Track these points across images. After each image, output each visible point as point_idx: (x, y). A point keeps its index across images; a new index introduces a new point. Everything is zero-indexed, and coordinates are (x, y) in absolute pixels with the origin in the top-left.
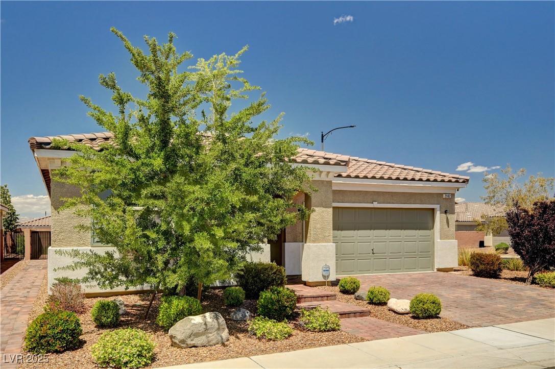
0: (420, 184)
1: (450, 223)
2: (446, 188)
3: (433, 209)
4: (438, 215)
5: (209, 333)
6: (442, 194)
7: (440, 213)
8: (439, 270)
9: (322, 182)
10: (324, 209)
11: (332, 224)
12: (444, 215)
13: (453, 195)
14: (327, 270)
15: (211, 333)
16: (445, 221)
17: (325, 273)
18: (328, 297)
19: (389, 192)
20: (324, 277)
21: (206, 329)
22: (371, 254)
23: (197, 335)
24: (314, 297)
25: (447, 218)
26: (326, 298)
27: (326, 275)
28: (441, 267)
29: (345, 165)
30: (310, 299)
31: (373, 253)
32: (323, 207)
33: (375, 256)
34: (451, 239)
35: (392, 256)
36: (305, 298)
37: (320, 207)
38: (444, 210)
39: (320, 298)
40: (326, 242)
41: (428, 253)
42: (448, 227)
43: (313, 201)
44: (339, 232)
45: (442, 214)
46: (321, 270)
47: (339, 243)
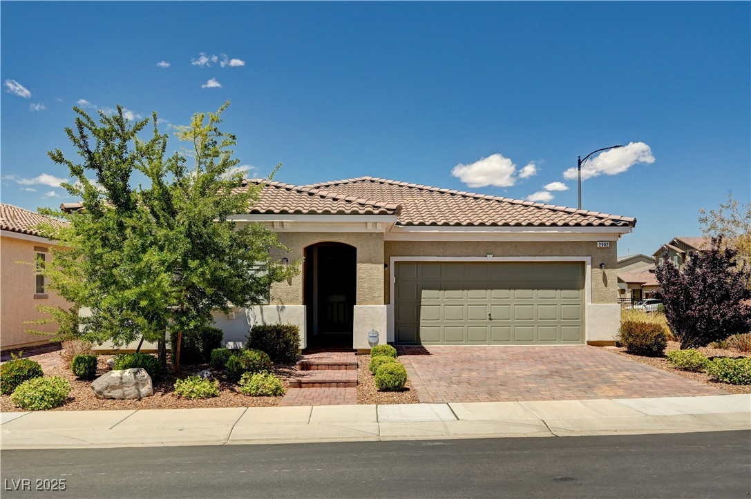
0: (554, 231)
1: (609, 281)
2: (601, 234)
3: (583, 263)
4: (588, 268)
5: (126, 387)
6: (595, 243)
7: (593, 268)
8: (590, 343)
9: (371, 234)
10: (373, 265)
11: (383, 282)
12: (599, 270)
13: (614, 243)
14: (376, 335)
15: (128, 387)
16: (601, 277)
17: (371, 340)
18: (346, 365)
19: (510, 242)
20: (371, 344)
21: (122, 383)
22: (488, 320)
23: (113, 388)
25: (604, 274)
27: (373, 342)
28: (592, 339)
29: (393, 214)
30: (324, 367)
31: (491, 319)
32: (372, 263)
33: (496, 323)
34: (610, 302)
35: (519, 323)
37: (368, 263)
38: (597, 264)
40: (375, 304)
41: (577, 321)
42: (606, 286)
43: (359, 255)
44: (442, 292)
45: (596, 269)
46: (367, 336)
47: (442, 305)
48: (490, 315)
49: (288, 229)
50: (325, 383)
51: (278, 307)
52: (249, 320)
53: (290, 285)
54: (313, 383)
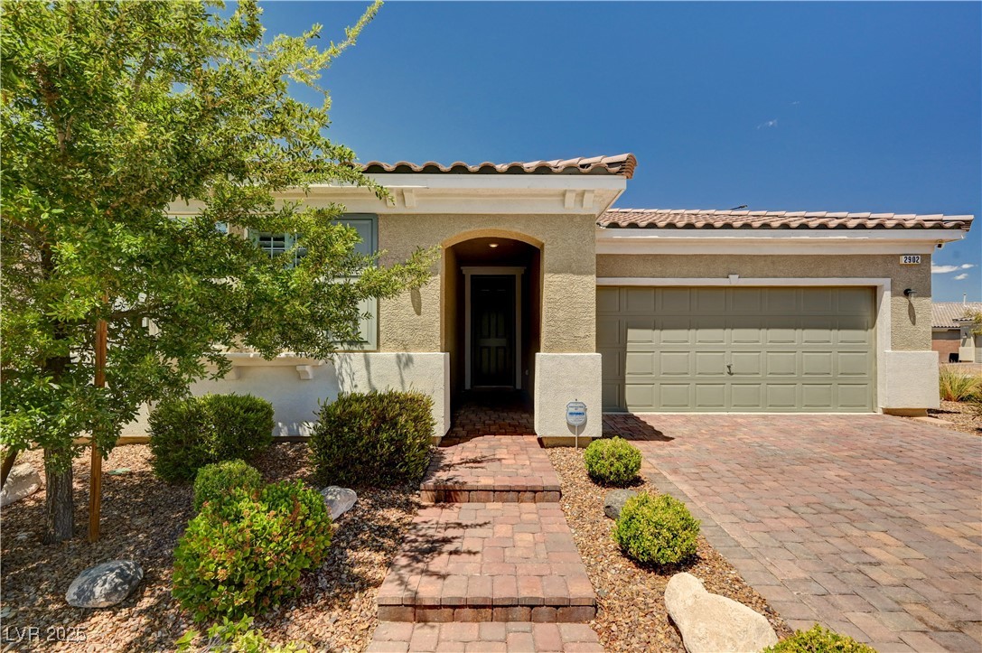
0: (842, 236)
1: (918, 316)
2: (908, 243)
3: (874, 290)
4: (886, 299)
6: (896, 257)
7: (893, 295)
8: (888, 412)
9: (571, 217)
10: (576, 277)
11: (594, 309)
12: (904, 300)
13: (927, 257)
14: (580, 412)
16: (905, 311)
17: (572, 420)
18: (535, 492)
19: (765, 256)
20: (571, 427)
22: (726, 375)
24: (494, 491)
25: (911, 305)
26: (529, 495)
27: (577, 423)
28: (893, 406)
29: (619, 172)
31: (730, 373)
32: (573, 273)
33: (738, 379)
34: (921, 348)
35: (774, 379)
36: (469, 491)
37: (566, 272)
38: (902, 289)
39: (512, 495)
40: (579, 351)
41: (861, 377)
42: (914, 323)
43: (547, 259)
44: (657, 332)
45: (897, 298)
46: (564, 413)
47: (658, 351)
48: (729, 367)
49: (414, 206)
50: (492, 607)
51: (398, 357)
52: (343, 381)
53: (419, 314)
54: (454, 607)
